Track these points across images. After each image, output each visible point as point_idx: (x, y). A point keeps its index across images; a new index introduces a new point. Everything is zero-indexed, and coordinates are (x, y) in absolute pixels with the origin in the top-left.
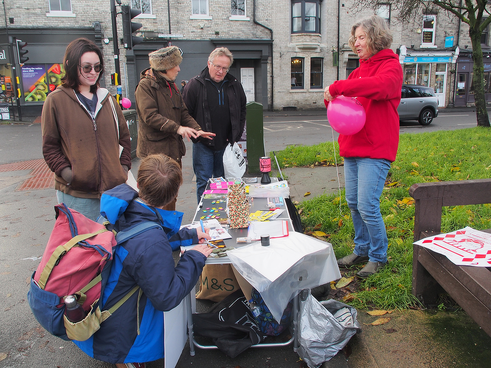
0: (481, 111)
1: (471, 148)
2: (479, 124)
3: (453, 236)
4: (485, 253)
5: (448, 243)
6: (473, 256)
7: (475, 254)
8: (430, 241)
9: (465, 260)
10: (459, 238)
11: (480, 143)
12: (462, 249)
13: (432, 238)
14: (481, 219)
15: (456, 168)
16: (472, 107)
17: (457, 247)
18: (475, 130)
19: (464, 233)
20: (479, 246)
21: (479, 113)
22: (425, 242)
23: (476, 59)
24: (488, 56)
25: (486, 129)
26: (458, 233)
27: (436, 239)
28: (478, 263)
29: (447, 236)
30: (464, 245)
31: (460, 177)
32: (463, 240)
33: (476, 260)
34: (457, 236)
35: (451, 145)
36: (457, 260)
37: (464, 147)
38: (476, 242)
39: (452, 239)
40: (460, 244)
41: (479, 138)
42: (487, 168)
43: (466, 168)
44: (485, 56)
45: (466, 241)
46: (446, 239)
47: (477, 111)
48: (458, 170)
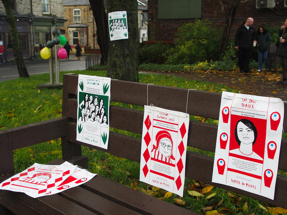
0: (21, 65)
1: (19, 96)
2: (21, 75)
3: (26, 174)
4: (53, 182)
5: (23, 181)
6: (45, 187)
7: (46, 185)
8: (9, 183)
9: (40, 192)
10: (31, 174)
11: (24, 91)
12: (36, 183)
13: (9, 180)
14: (40, 154)
15: (11, 114)
16: (12, 61)
17: (32, 183)
18: (18, 80)
19: (33, 169)
20: (48, 177)
21: (19, 66)
22: (4, 185)
23: (10, 22)
24: (18, 20)
25: (27, 79)
26: (29, 170)
27: (13, 180)
28: (50, 192)
29: (21, 175)
30: (36, 179)
31: (16, 122)
32: (35, 176)
33: (49, 190)
34: (29, 173)
35: (2, 95)
36: (34, 194)
37: (13, 95)
38: (45, 174)
39: (26, 176)
40: (33, 179)
41: (23, 87)
42: (35, 112)
43: (19, 113)
44: (16, 20)
45: (37, 175)
46: (21, 178)
47: (18, 65)
48: (13, 116)
